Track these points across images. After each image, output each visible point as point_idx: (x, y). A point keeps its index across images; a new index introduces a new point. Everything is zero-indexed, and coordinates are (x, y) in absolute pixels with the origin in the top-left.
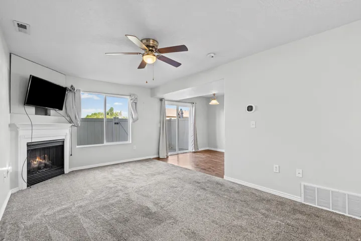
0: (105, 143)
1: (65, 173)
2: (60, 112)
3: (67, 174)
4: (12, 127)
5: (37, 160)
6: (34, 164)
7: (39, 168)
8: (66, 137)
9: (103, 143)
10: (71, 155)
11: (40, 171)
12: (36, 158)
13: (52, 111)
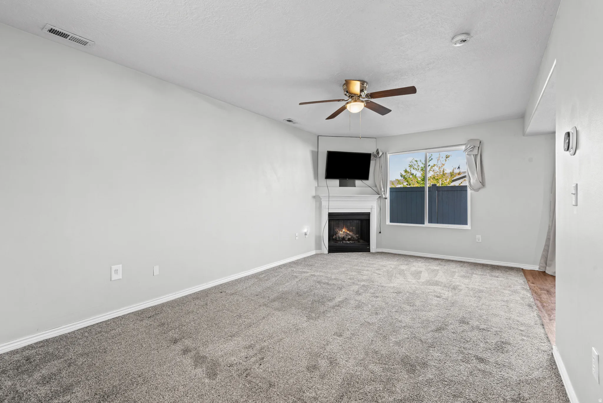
0: (427, 224)
1: (371, 251)
2: (365, 182)
3: (372, 253)
4: (317, 198)
5: (344, 230)
6: (341, 234)
7: (343, 239)
8: (371, 211)
9: (423, 223)
10: (380, 233)
11: (344, 242)
12: (343, 229)
13: (358, 182)
